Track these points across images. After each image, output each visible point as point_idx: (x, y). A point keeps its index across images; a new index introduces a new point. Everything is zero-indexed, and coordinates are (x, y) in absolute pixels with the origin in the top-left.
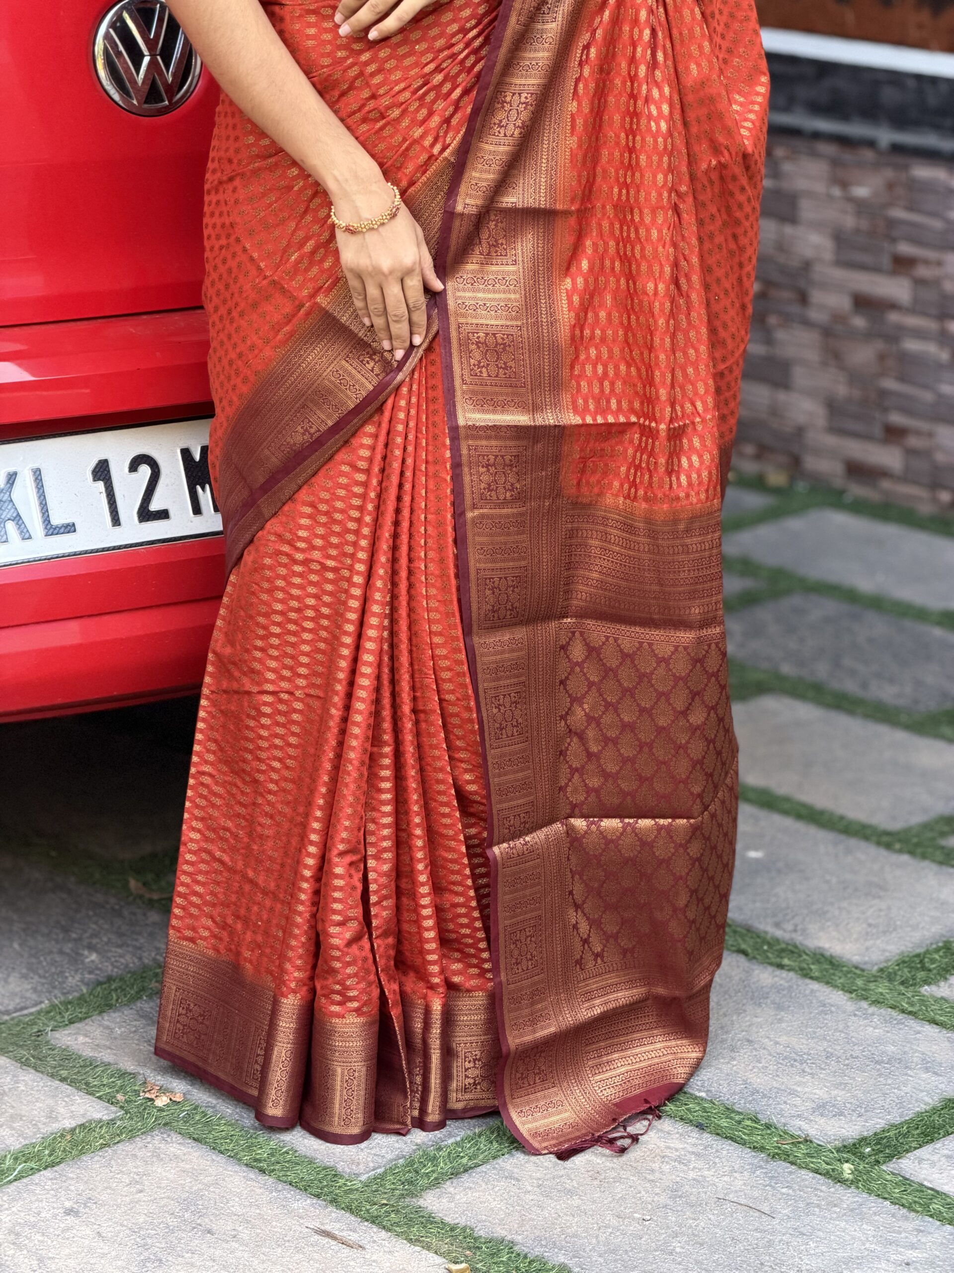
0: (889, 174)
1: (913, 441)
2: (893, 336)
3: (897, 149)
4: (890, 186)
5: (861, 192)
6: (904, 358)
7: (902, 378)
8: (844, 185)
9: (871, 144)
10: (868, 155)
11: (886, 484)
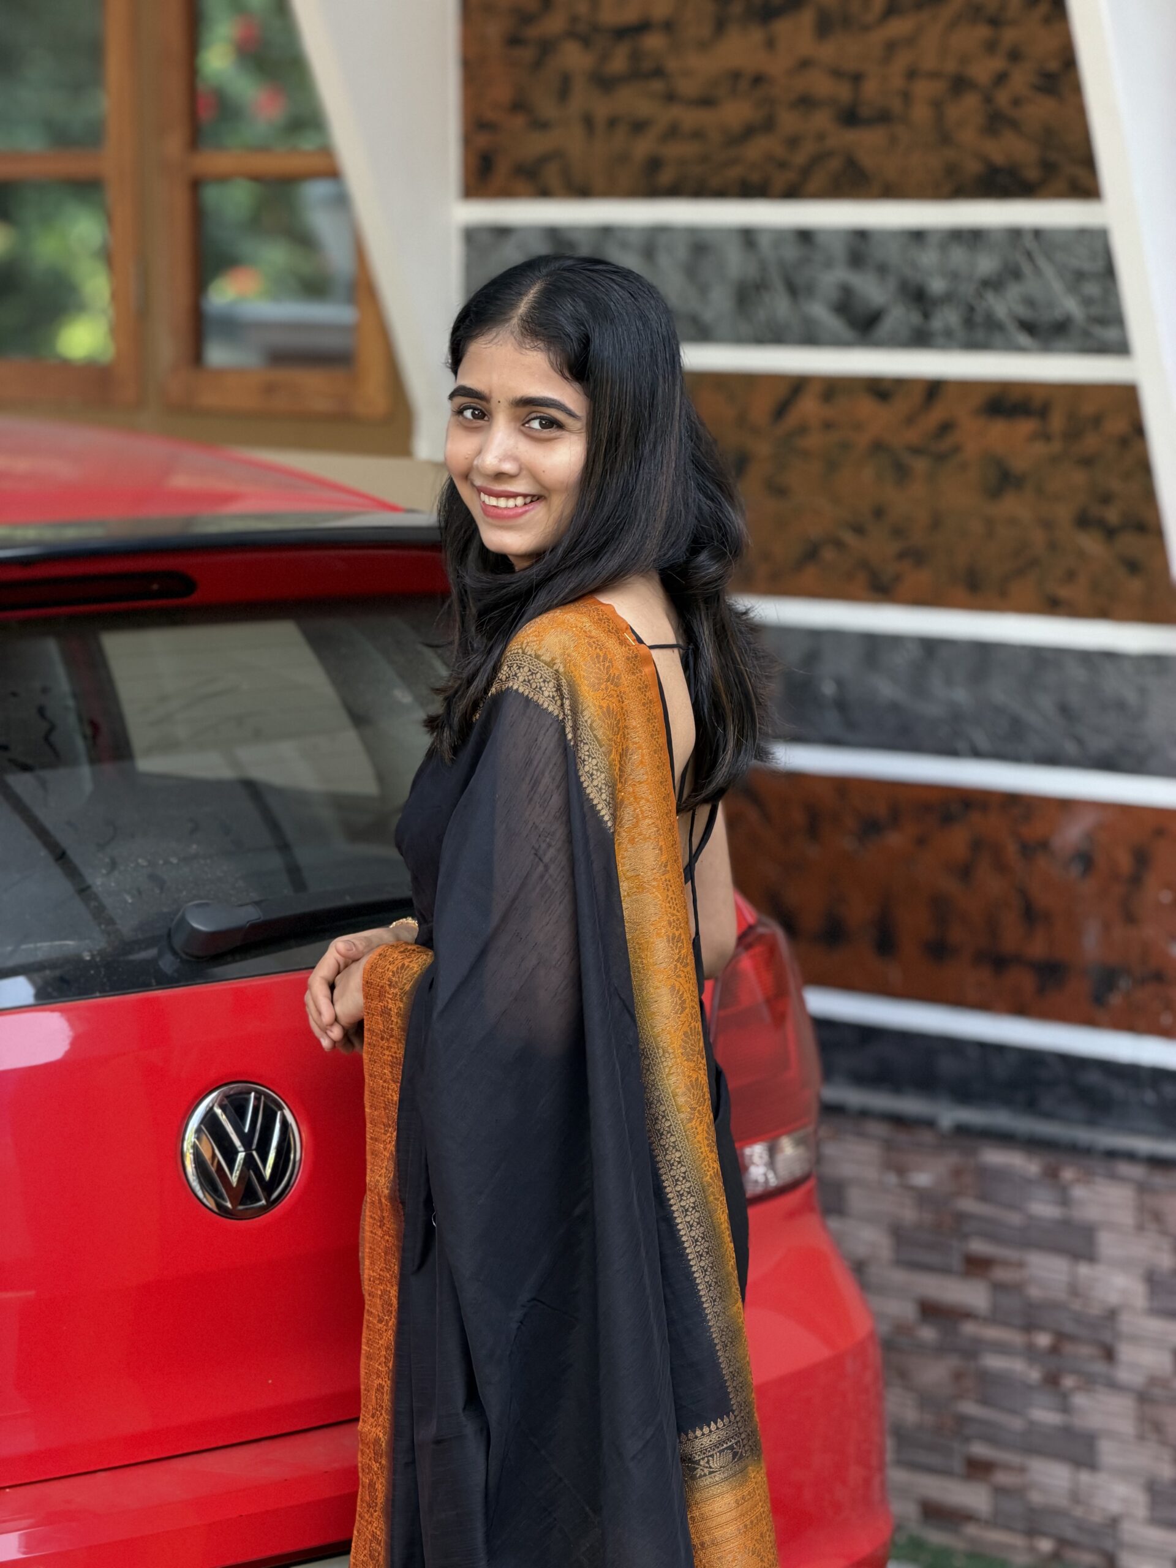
0: (952, 1159)
1: (1002, 1478)
2: (972, 1351)
3: (962, 1131)
4: (957, 1173)
5: (922, 1179)
6: (985, 1378)
7: (984, 1401)
8: (901, 1171)
9: (929, 1123)
10: (927, 1137)
11: (971, 1530)
